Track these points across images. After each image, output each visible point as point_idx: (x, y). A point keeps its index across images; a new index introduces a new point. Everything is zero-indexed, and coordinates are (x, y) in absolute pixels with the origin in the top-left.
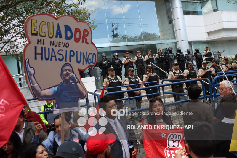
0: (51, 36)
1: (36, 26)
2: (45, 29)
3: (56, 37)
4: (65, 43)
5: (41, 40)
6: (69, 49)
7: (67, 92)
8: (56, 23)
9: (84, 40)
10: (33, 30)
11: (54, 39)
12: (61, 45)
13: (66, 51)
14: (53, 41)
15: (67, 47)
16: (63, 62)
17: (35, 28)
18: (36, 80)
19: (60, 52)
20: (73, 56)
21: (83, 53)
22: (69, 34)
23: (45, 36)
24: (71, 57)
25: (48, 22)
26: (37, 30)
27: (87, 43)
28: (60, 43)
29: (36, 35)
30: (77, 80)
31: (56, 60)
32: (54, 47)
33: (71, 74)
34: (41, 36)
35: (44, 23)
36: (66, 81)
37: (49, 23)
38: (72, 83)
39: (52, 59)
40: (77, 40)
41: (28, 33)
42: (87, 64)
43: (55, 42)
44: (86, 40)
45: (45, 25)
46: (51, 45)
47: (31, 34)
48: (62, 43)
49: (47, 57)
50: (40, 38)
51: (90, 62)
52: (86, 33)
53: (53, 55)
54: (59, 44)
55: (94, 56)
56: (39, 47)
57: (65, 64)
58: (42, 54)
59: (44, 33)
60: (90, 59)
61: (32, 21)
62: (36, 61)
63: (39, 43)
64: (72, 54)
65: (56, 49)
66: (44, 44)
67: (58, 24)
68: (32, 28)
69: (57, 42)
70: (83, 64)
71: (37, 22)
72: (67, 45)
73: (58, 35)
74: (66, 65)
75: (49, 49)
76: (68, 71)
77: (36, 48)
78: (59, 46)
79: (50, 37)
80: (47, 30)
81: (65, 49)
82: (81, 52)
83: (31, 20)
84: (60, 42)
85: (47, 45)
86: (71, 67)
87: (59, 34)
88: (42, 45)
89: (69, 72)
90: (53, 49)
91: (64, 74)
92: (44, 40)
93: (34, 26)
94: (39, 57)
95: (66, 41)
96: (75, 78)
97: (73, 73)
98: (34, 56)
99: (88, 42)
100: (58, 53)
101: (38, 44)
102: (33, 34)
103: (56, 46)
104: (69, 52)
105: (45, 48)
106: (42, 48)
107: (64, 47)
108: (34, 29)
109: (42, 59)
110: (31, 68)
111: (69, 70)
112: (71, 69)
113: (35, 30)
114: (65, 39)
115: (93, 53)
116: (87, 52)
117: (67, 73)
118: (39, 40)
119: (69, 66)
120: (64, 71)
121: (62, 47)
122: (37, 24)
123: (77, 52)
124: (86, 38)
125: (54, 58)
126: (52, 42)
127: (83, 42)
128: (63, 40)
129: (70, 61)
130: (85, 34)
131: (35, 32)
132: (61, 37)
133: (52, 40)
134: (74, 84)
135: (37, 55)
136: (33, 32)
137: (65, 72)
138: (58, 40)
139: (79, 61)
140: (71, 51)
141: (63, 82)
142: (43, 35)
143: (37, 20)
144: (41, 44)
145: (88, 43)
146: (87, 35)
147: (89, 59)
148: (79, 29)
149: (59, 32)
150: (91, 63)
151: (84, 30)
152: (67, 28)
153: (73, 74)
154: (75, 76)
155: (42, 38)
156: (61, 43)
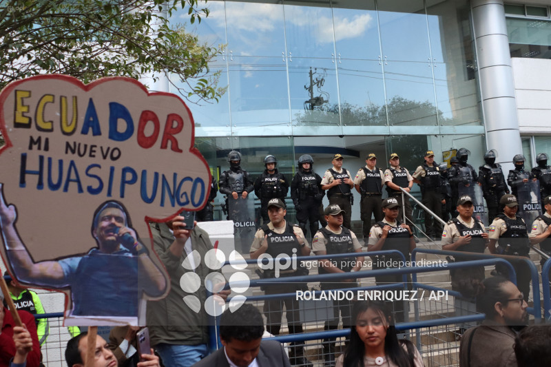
0: (68, 130)
1: (28, 106)
2: (53, 113)
3: (84, 132)
4: (109, 149)
5: (39, 139)
6: (119, 165)
7: (107, 274)
8: (84, 98)
9: (169, 143)
10: (19, 115)
11: (78, 138)
12: (98, 154)
13: (112, 169)
14: (75, 143)
15: (113, 159)
16: (102, 197)
17: (25, 109)
18: (21, 236)
19: (93, 171)
20: (133, 181)
21: (163, 176)
22: (122, 126)
23: (51, 130)
24: (127, 186)
25: (61, 97)
26: (31, 114)
27: (176, 149)
28: (94, 149)
29: (28, 126)
30: (139, 247)
31: (81, 190)
32: (75, 157)
33: (124, 229)
34: (39, 129)
35: (52, 97)
36: (105, 246)
37: (63, 99)
38: (126, 251)
39: (70, 188)
40: (146, 143)
41: (6, 121)
42: (173, 205)
43: (79, 144)
44: (175, 142)
45: (53, 102)
46: (67, 152)
47: (12, 124)
48: (101, 148)
49: (55, 181)
50: (36, 134)
51: (183, 200)
52: (175, 124)
53: (73, 176)
54: (91, 151)
55: (199, 185)
56: (33, 155)
57: (107, 202)
58: (40, 173)
59: (50, 124)
60: (185, 193)
61: (18, 93)
62: (23, 189)
63: (35, 147)
64: (129, 176)
65: (82, 163)
66: (46, 149)
67: (91, 100)
68: (16, 109)
69: (86, 146)
70: (162, 204)
71: (30, 96)
72: (116, 154)
73: (90, 129)
74: (109, 204)
75: (61, 162)
76: (113, 221)
77: (24, 157)
78: (91, 156)
79: (65, 133)
80: (58, 114)
81: (108, 163)
82: (156, 174)
83: (16, 91)
84: (95, 146)
85: (57, 150)
86: (125, 210)
87: (92, 124)
88: (42, 152)
89: (118, 224)
90: (72, 163)
91: (103, 228)
92: (47, 140)
93: (23, 105)
94: (32, 180)
95: (113, 144)
96: (136, 241)
97: (130, 226)
98: (18, 176)
99: (180, 147)
100: (87, 174)
101: (30, 148)
102: (17, 125)
103: (80, 155)
104: (121, 172)
105: (50, 159)
106: (41, 158)
107: (105, 157)
108: (23, 113)
109: (40, 185)
110: (7, 205)
111: (118, 219)
112: (123, 215)
113: (25, 114)
114: (111, 137)
115: (194, 178)
116: (175, 175)
117: (113, 225)
118: (35, 139)
119: (117, 207)
120: (103, 219)
121: (98, 159)
122: (32, 102)
123: (144, 172)
124: (176, 136)
125: (73, 186)
126: (72, 146)
127: (164, 146)
128: (104, 141)
129: (122, 196)
130: (172, 127)
131: (26, 121)
132: (97, 132)
133: (71, 140)
134: (130, 255)
135: (28, 177)
136: (18, 121)
137: (105, 224)
138: (89, 139)
139: (149, 195)
140: (125, 170)
141: (98, 248)
142: (48, 126)
143: (30, 92)
144: (39, 148)
145: (181, 151)
146: (179, 129)
147: (181, 192)
148: (153, 113)
149: (91, 119)
150: (187, 203)
151: (169, 116)
152: (117, 111)
153: (130, 230)
154: (133, 235)
155: (44, 135)
156: (98, 150)
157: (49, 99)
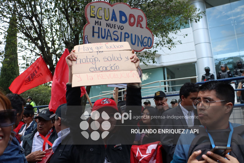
0: (107, 19)
1: (94, 11)
2: (102, 13)
3: (112, 20)
4: (120, 26)
5: (98, 21)
6: (123, 32)
8: (111, 9)
10: (91, 14)
12: (117, 27)
13: (121, 33)
14: (109, 23)
17: (93, 12)
19: (115, 33)
20: (128, 37)
21: (138, 36)
22: (123, 19)
23: (102, 19)
24: (126, 38)
25: (104, 8)
26: (95, 13)
27: (141, 27)
28: (115, 26)
29: (94, 17)
31: (111, 39)
32: (109, 28)
34: (98, 18)
37: (105, 9)
39: (108, 38)
40: (131, 25)
41: (88, 15)
42: (142, 46)
46: (107, 26)
49: (103, 36)
50: (97, 20)
51: (145, 44)
52: (140, 19)
53: (109, 35)
54: (114, 26)
55: (150, 39)
56: (96, 27)
58: (99, 33)
59: (101, 17)
60: (145, 42)
61: (91, 6)
62: (93, 38)
63: (97, 24)
64: (127, 36)
65: (112, 30)
67: (113, 10)
68: (90, 12)
69: (112, 25)
70: (138, 46)
72: (122, 28)
73: (114, 19)
75: (105, 29)
77: (93, 27)
78: (114, 28)
79: (106, 20)
81: (120, 31)
82: (136, 35)
83: (90, 6)
84: (116, 25)
85: (104, 26)
87: (114, 18)
88: (99, 26)
90: (108, 30)
92: (100, 22)
93: (93, 10)
94: (96, 35)
95: (121, 24)
98: (92, 33)
99: (143, 27)
100: (113, 34)
101: (95, 24)
102: (91, 17)
104: (124, 34)
105: (101, 28)
106: (99, 28)
107: (119, 29)
108: (93, 13)
109: (99, 37)
110: (89, 43)
114: (120, 22)
115: (148, 37)
116: (142, 36)
118: (97, 22)
121: (117, 29)
122: (95, 9)
123: (131, 34)
124: (141, 23)
125: (109, 38)
127: (137, 26)
128: (118, 23)
129: (125, 41)
130: (139, 20)
131: (94, 16)
132: (116, 20)
133: (108, 22)
135: (95, 34)
136: (91, 15)
138: (113, 22)
139: (134, 42)
140: (125, 33)
142: (100, 18)
143: (95, 6)
144: (98, 25)
145: (143, 28)
146: (142, 20)
147: (144, 42)
148: (133, 15)
149: (114, 16)
150: (146, 46)
151: (138, 16)
152: (122, 14)
156: (116, 26)
157: (101, 9)
